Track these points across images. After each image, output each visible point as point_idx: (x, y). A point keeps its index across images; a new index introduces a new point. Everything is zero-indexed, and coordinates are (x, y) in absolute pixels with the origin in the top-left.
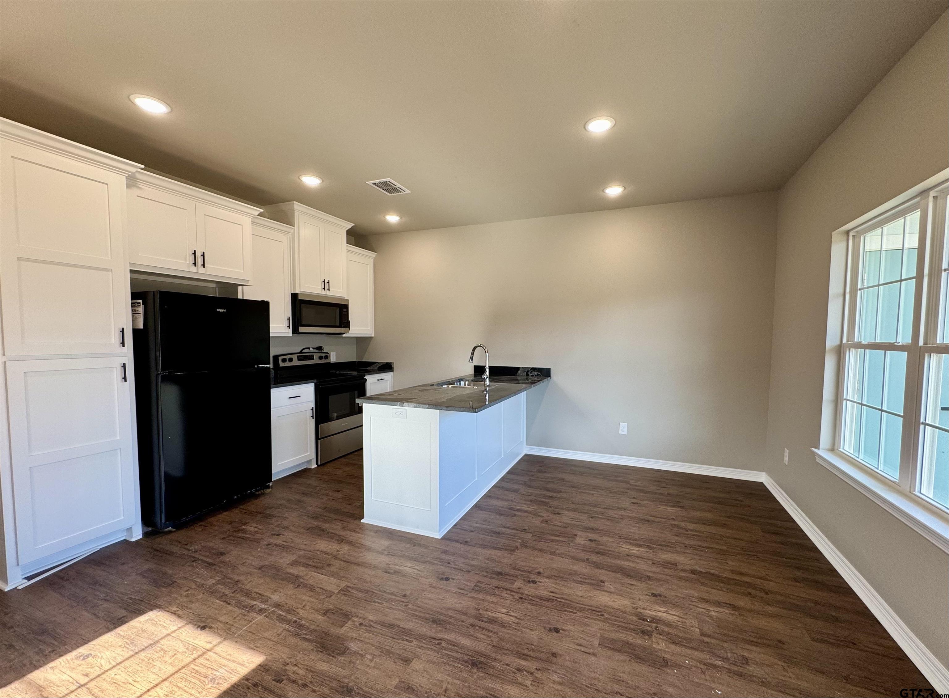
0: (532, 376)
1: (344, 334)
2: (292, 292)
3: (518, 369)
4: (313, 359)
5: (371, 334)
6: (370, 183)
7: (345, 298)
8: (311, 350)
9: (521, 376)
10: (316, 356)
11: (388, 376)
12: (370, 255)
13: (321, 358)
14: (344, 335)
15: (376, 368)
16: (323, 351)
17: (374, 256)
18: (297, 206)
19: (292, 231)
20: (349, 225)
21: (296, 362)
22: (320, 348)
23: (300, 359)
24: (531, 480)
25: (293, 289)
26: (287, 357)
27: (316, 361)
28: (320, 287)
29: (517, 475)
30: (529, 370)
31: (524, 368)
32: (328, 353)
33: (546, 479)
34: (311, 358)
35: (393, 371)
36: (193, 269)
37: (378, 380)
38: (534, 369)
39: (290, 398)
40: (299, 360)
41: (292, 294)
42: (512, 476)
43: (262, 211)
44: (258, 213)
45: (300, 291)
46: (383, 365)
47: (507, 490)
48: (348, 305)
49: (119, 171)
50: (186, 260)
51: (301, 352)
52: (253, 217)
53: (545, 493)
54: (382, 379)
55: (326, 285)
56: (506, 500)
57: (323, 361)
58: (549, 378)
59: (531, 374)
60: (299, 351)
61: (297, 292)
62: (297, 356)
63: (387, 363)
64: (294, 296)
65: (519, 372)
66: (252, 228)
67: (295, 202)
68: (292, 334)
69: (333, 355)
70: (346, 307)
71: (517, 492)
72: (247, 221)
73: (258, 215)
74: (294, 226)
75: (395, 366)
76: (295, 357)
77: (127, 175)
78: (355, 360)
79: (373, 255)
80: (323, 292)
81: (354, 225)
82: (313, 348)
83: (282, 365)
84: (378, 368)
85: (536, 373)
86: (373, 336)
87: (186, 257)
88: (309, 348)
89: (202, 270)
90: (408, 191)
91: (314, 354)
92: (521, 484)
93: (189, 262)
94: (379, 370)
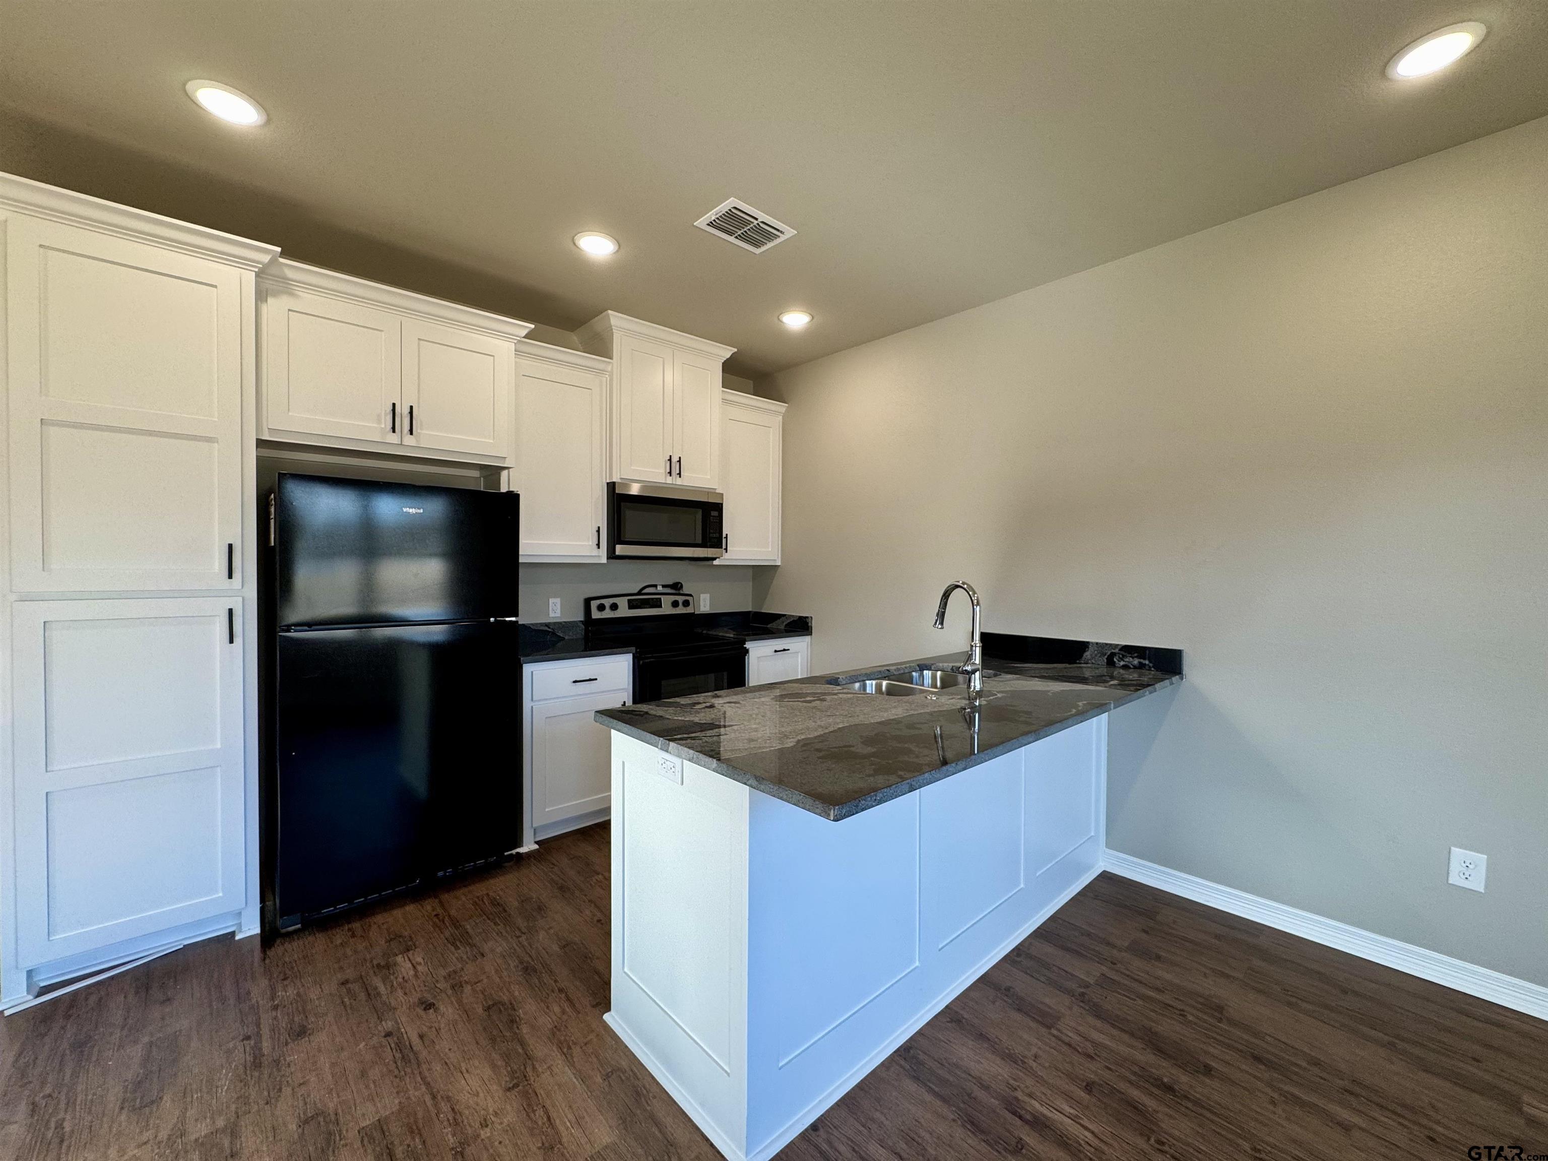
0: (1125, 667)
1: (715, 559)
2: (608, 481)
3: (1083, 646)
4: (660, 606)
5: (775, 560)
6: (702, 222)
7: (717, 491)
8: (660, 588)
9: (1090, 665)
10: (666, 601)
11: (798, 645)
12: (773, 408)
13: (675, 604)
14: (716, 562)
15: (782, 627)
16: (681, 592)
17: (783, 410)
18: (617, 320)
19: (609, 369)
20: (727, 352)
21: (624, 611)
22: (676, 587)
23: (632, 605)
24: (1105, 982)
25: (610, 477)
26: (607, 602)
27: (666, 609)
28: (662, 471)
29: (1067, 950)
30: (1117, 651)
31: (1102, 647)
32: (690, 595)
33: (1158, 990)
34: (657, 604)
35: (811, 635)
36: (393, 438)
37: (776, 651)
38: (1129, 650)
39: (575, 682)
40: (630, 607)
41: (608, 483)
42: (1046, 950)
43: (533, 326)
44: (524, 332)
45: (621, 479)
46: (794, 621)
47: (1021, 1006)
48: (722, 504)
49: (242, 262)
50: (379, 422)
51: (640, 593)
52: (519, 341)
53: (1146, 1057)
54: (784, 650)
55: (674, 466)
56: (1010, 1057)
57: (681, 610)
58: (1175, 679)
59: (1122, 663)
60: (636, 591)
61: (614, 480)
62: (629, 600)
63: (800, 618)
64: (611, 486)
65: (1087, 654)
66: (516, 362)
67: (610, 312)
68: (608, 559)
69: (705, 600)
70: (718, 508)
71: (1049, 1027)
72: (505, 348)
73: (524, 337)
74: (611, 358)
75: (814, 624)
76: (623, 603)
77: (257, 270)
78: (750, 609)
79: (781, 407)
80: (669, 480)
81: (736, 350)
82: (664, 586)
83: (596, 615)
84: (786, 625)
85: (1136, 662)
86: (779, 563)
87: (379, 416)
88: (656, 586)
89: (409, 440)
90: (789, 232)
91: (663, 598)
92: (1069, 992)
93: (385, 426)
94: (787, 631)
